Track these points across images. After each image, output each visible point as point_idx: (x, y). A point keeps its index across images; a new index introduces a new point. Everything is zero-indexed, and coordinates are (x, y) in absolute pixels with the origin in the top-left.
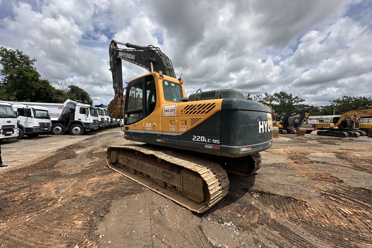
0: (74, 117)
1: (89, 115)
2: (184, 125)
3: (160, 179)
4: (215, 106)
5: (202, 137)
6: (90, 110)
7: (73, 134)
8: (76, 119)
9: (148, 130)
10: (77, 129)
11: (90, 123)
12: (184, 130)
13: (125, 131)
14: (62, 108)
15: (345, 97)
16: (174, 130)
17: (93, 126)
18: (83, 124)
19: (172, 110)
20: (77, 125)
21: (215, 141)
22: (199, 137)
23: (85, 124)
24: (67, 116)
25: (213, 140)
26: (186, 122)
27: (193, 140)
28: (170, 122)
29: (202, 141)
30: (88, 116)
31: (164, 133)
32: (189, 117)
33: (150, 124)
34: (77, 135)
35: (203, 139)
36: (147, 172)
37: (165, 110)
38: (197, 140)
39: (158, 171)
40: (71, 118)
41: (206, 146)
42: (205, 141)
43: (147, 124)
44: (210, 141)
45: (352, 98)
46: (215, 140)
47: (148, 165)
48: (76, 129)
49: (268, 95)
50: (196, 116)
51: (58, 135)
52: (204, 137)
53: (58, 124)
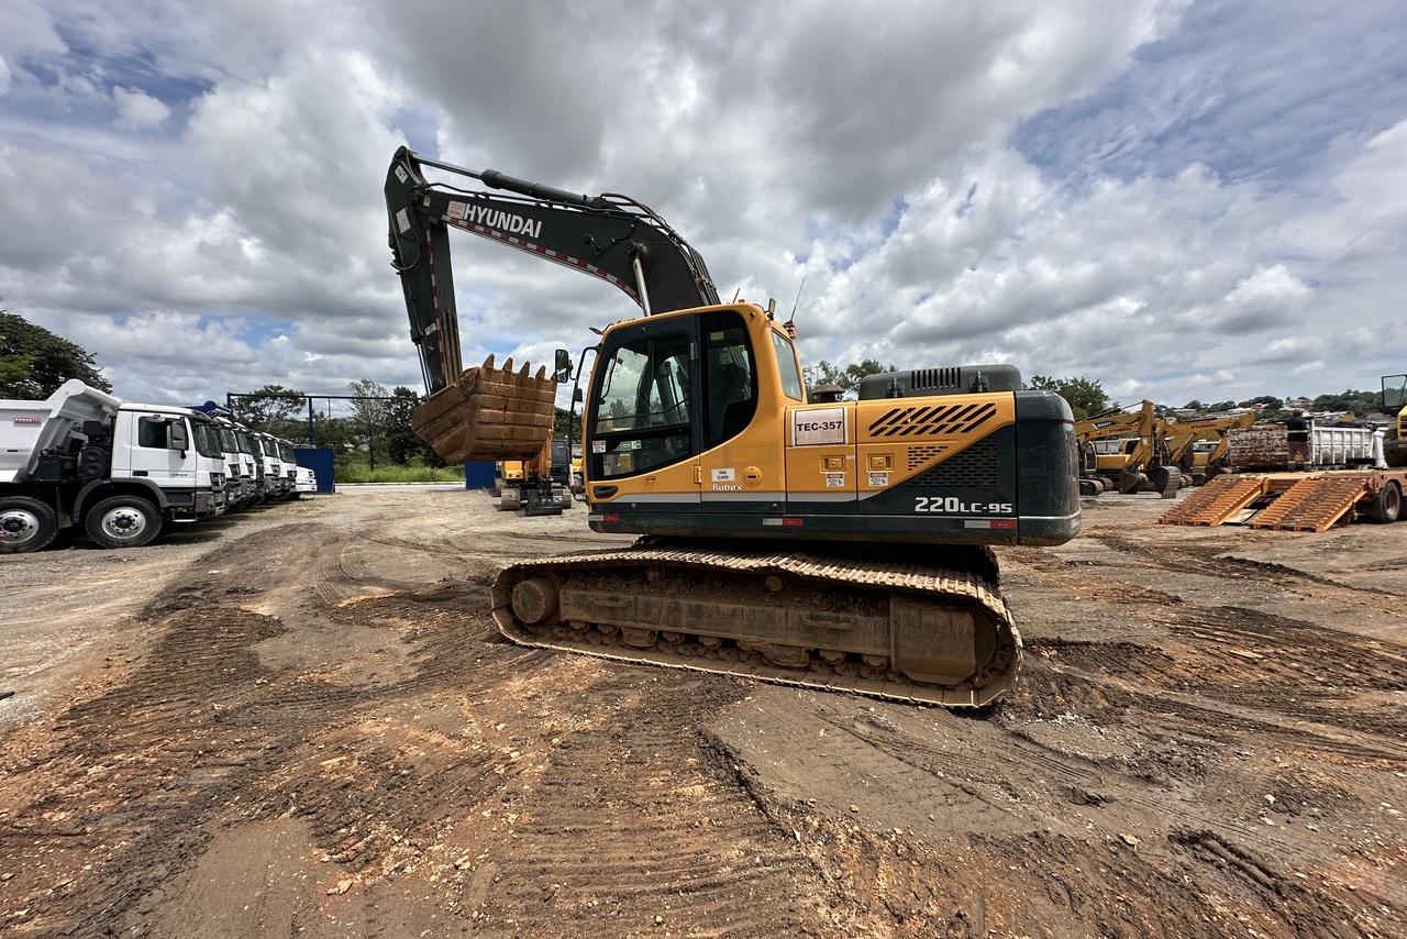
0: (109, 462)
1: (192, 452)
2: (883, 468)
3: (793, 641)
4: (994, 412)
5: (948, 500)
6: (194, 428)
7: (108, 544)
8: (121, 470)
9: (724, 492)
10: (128, 518)
11: (196, 489)
12: (885, 483)
13: (594, 500)
14: (37, 423)
15: (1037, 378)
16: (842, 485)
17: (211, 502)
18: (161, 496)
19: (829, 426)
20: (128, 499)
21: (996, 508)
22: (940, 501)
23: (167, 494)
24: (66, 460)
25: (991, 506)
26: (888, 459)
27: (918, 509)
28: (821, 463)
29: (948, 509)
30: (183, 456)
31: (792, 498)
32: (899, 446)
33: (731, 473)
34: (125, 545)
35: (953, 504)
36: (727, 632)
37: (800, 426)
38: (932, 509)
39: (783, 619)
40: (94, 468)
41: (968, 524)
42: (962, 510)
43: (715, 474)
44: (977, 508)
45: (1053, 383)
46: (998, 505)
47: (726, 607)
48: (123, 517)
49: (831, 369)
50: (926, 441)
51: (15, 550)
52: (956, 500)
53: (15, 499)
